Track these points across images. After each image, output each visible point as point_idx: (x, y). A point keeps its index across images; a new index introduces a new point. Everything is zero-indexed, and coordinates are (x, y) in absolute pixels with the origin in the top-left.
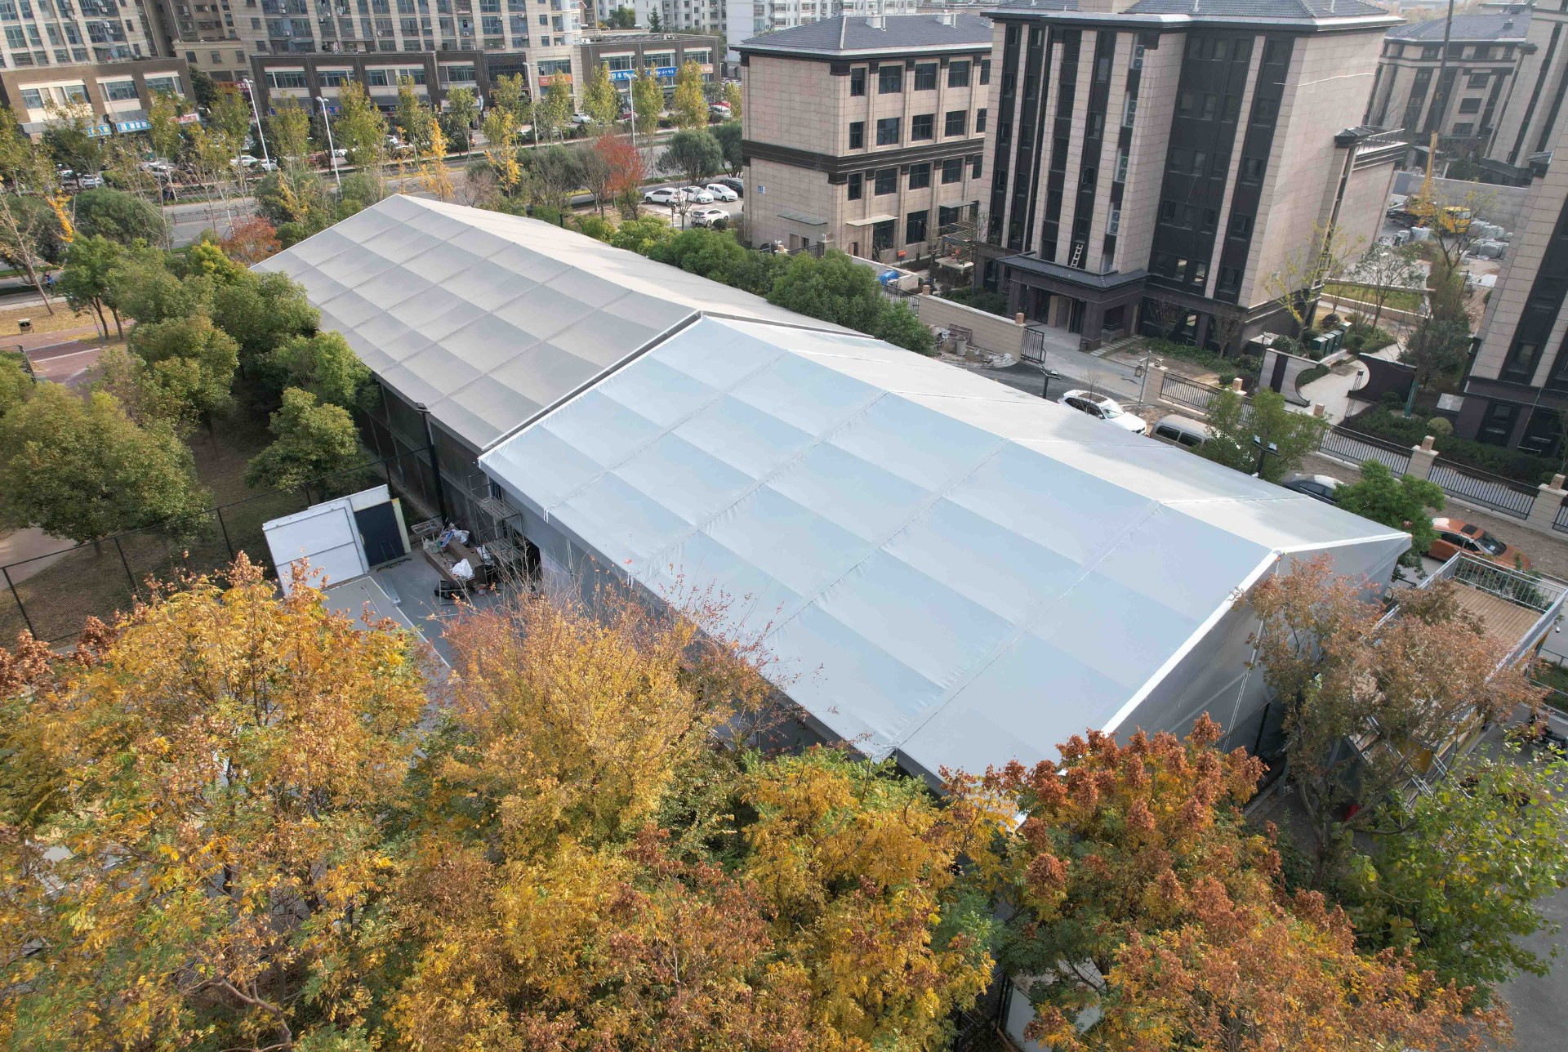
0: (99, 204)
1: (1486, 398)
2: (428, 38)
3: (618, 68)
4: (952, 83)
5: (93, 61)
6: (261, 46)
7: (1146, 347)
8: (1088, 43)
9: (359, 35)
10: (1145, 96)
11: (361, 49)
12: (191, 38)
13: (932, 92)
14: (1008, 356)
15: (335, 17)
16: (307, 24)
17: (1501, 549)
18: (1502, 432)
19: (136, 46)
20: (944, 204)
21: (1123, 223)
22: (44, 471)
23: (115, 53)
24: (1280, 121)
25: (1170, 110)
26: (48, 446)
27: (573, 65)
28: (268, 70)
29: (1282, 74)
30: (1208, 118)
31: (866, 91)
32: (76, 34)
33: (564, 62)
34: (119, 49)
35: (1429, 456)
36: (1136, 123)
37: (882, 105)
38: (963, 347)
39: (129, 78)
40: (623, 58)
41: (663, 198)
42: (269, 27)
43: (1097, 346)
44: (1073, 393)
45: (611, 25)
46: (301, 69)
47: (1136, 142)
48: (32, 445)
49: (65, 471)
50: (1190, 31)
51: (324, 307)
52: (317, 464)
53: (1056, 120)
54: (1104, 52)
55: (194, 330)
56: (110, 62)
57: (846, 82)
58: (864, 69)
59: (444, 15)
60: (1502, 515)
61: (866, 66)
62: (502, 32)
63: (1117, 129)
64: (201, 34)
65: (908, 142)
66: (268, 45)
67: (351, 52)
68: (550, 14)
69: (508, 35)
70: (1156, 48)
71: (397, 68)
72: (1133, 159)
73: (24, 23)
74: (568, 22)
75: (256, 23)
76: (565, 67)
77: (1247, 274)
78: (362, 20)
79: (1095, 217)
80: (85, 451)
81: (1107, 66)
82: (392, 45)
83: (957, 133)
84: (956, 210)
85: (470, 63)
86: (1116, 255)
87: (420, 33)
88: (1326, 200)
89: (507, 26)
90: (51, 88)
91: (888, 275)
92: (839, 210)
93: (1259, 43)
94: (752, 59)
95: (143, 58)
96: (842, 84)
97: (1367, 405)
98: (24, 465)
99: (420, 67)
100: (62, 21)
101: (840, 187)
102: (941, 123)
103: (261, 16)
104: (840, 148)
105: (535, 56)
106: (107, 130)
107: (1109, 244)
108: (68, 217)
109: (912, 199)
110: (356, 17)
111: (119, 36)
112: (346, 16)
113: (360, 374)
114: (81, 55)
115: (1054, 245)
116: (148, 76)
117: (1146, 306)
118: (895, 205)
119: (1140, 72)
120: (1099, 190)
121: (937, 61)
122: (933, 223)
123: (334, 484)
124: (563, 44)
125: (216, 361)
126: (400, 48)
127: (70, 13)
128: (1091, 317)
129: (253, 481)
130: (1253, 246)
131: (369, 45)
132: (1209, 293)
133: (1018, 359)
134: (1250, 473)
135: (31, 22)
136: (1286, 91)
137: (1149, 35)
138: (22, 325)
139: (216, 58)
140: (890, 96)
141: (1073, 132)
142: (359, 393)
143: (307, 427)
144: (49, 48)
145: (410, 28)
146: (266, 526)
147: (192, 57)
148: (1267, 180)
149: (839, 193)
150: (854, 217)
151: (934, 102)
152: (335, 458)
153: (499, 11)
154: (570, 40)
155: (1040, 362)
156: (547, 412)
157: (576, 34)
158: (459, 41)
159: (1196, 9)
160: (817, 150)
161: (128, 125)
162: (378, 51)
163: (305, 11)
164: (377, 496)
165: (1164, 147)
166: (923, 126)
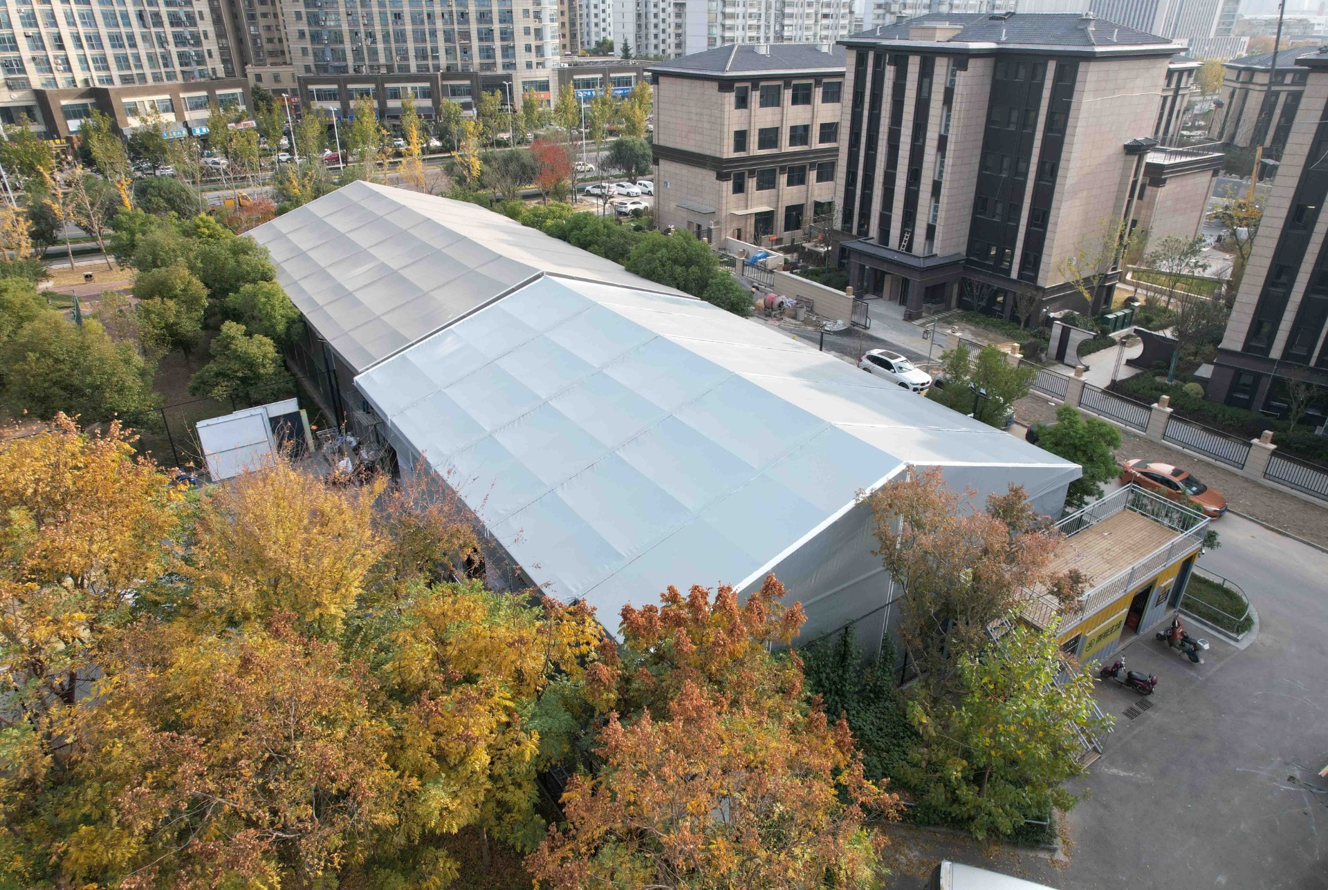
0: (154, 188)
1: (1233, 368)
2: (436, 62)
3: (588, 87)
4: (825, 100)
5: (180, 80)
6: (308, 69)
7: (961, 318)
8: (914, 65)
9: (382, 60)
10: (958, 109)
11: (383, 71)
12: (261, 63)
13: (808, 107)
14: (840, 322)
15: (365, 46)
16: (344, 51)
17: (1202, 490)
18: (1247, 397)
19: (214, 70)
20: (818, 200)
21: (941, 214)
22: (39, 375)
23: (197, 74)
24: (1068, 131)
25: (982, 121)
26: (44, 357)
27: (551, 85)
28: (310, 87)
29: (1070, 92)
30: (1012, 128)
31: (749, 105)
32: (169, 60)
33: (544, 82)
34: (200, 71)
35: (1164, 412)
36: (950, 131)
37: (762, 117)
38: (802, 313)
39: (205, 93)
40: (593, 79)
41: (597, 191)
42: (315, 55)
43: (919, 317)
44: (875, 352)
45: (595, 53)
46: (335, 87)
47: (950, 147)
48: (32, 356)
49: (55, 376)
50: (997, 56)
51: (283, 265)
52: (244, 380)
53: (890, 129)
54: (926, 72)
55: (173, 277)
56: (193, 81)
57: (730, 98)
58: (747, 87)
59: (449, 44)
60: (1222, 465)
61: (749, 84)
62: (494, 58)
63: (936, 136)
64: (269, 60)
65: (785, 147)
66: (313, 68)
67: (376, 73)
68: (534, 43)
69: (499, 60)
70: (966, 70)
71: (409, 85)
72: (949, 161)
73: (129, 51)
74: (548, 50)
75: (304, 51)
76: (544, 86)
77: (1044, 258)
78: (385, 49)
79: (920, 209)
80: (72, 362)
81: (928, 85)
82: (407, 68)
83: (829, 141)
84: (830, 204)
85: (467, 82)
86: (935, 241)
87: (430, 58)
88: (1118, 199)
89: (498, 53)
90: (144, 101)
91: (759, 255)
92: (724, 201)
93: (1052, 66)
94: (661, 79)
95: (217, 78)
96: (727, 99)
97: (1138, 371)
98: (24, 370)
99: (427, 85)
100: (159, 50)
101: (725, 183)
102: (816, 133)
103: (309, 46)
104: (725, 149)
105: (521, 76)
106: (185, 132)
107: (931, 231)
108: (128, 196)
109: (789, 194)
110: (380, 46)
111: (201, 61)
112: (373, 46)
113: (291, 314)
114: (171, 76)
115: (888, 232)
116: (218, 92)
117: (965, 286)
118: (774, 199)
119: (953, 90)
120: (922, 187)
121: (812, 81)
122: (809, 213)
123: (254, 396)
124: (544, 67)
125: (191, 302)
126: (413, 69)
127: (165, 45)
128: (914, 292)
129: (194, 390)
130: (1048, 235)
131: (390, 68)
132: (1014, 275)
133: (848, 325)
134: (966, 414)
135: (135, 51)
136: (1073, 106)
137: (960, 59)
138: (86, 276)
139: (276, 78)
140: (769, 110)
141: (902, 139)
142: (288, 329)
143: (236, 351)
144: (147, 71)
145: (421, 54)
146: (199, 424)
147: (259, 78)
148: (1059, 180)
149: (725, 188)
150: (738, 208)
151: (809, 115)
152: (258, 377)
153: (493, 40)
154: (549, 64)
155: (866, 328)
156: (413, 345)
157: (554, 60)
158: (459, 65)
159: (1003, 38)
160: (707, 152)
161: (201, 131)
162: (396, 72)
163: (342, 42)
164: (289, 406)
165: (978, 152)
166: (800, 134)
